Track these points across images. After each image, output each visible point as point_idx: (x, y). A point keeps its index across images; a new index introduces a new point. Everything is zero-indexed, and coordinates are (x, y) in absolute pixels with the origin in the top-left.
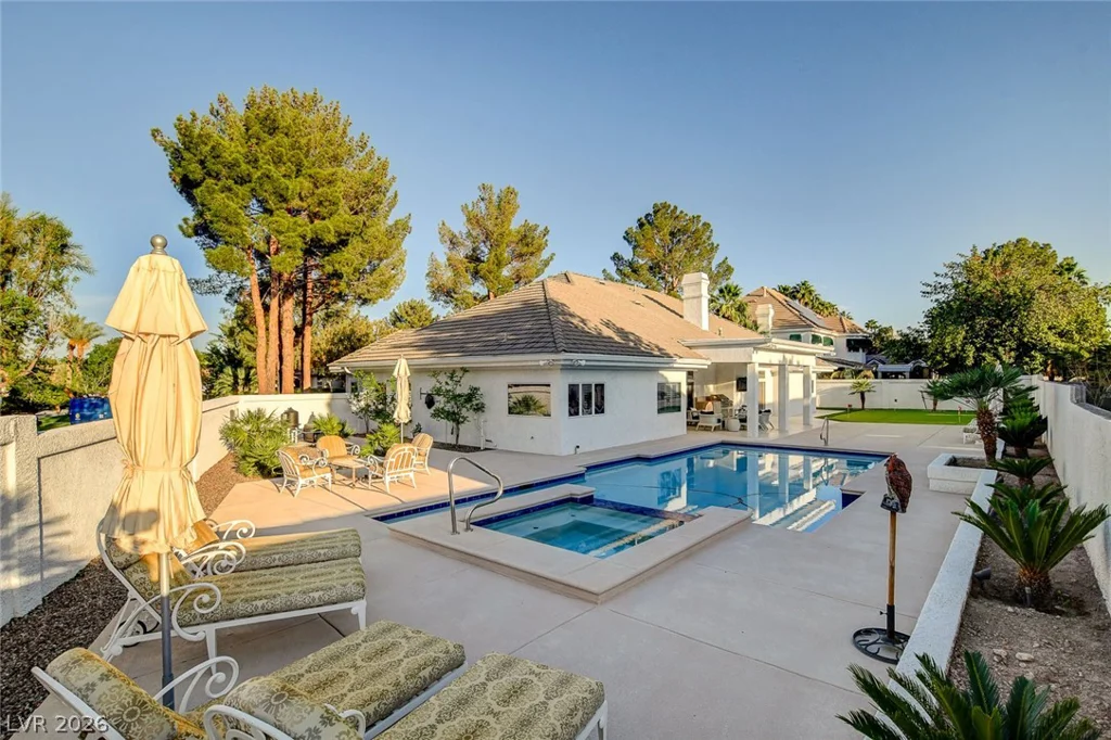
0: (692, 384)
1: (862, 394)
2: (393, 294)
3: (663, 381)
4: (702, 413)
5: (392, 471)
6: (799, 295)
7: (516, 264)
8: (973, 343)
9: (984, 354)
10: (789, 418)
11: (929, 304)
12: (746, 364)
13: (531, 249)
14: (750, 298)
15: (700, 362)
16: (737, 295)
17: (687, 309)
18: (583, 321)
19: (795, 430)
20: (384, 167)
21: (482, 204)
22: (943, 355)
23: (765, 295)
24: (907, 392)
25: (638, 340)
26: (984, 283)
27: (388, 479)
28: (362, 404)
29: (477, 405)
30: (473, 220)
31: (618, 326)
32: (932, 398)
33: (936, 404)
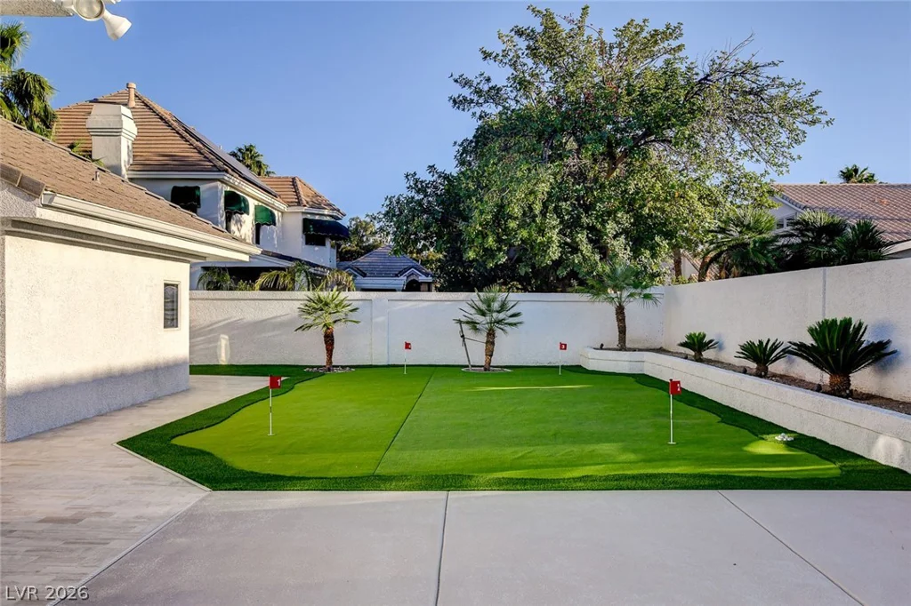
1: (328, 328)
23: (132, 104)
32: (483, 337)
33: (490, 354)
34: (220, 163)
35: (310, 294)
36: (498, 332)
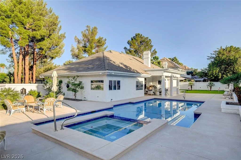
0: (146, 82)
1: (191, 86)
2: (61, 56)
3: (137, 80)
4: (149, 90)
5: (47, 107)
6: (174, 61)
7: (97, 49)
8: (221, 72)
9: (224, 75)
10: (173, 92)
11: (209, 62)
12: (161, 76)
13: (101, 44)
14: (161, 60)
15: (148, 75)
16: (158, 59)
17: (144, 61)
18: (114, 62)
19: (174, 95)
20: (57, 18)
21: (87, 31)
22: (213, 76)
23: (165, 60)
24: (203, 85)
25: (130, 68)
26: (224, 56)
27: (45, 110)
28: (48, 87)
29: (81, 87)
30: (85, 36)
31: (125, 64)
32: (210, 87)
33: (211, 89)
34: (177, 67)
35: (189, 82)
36: (212, 86)
